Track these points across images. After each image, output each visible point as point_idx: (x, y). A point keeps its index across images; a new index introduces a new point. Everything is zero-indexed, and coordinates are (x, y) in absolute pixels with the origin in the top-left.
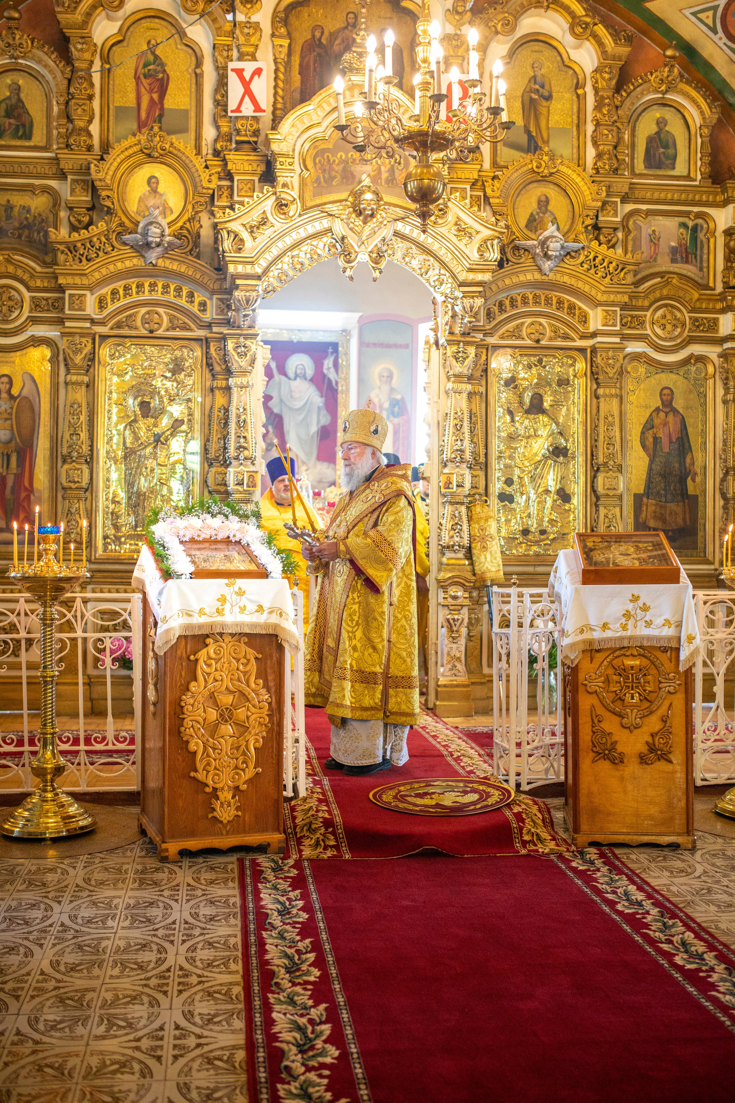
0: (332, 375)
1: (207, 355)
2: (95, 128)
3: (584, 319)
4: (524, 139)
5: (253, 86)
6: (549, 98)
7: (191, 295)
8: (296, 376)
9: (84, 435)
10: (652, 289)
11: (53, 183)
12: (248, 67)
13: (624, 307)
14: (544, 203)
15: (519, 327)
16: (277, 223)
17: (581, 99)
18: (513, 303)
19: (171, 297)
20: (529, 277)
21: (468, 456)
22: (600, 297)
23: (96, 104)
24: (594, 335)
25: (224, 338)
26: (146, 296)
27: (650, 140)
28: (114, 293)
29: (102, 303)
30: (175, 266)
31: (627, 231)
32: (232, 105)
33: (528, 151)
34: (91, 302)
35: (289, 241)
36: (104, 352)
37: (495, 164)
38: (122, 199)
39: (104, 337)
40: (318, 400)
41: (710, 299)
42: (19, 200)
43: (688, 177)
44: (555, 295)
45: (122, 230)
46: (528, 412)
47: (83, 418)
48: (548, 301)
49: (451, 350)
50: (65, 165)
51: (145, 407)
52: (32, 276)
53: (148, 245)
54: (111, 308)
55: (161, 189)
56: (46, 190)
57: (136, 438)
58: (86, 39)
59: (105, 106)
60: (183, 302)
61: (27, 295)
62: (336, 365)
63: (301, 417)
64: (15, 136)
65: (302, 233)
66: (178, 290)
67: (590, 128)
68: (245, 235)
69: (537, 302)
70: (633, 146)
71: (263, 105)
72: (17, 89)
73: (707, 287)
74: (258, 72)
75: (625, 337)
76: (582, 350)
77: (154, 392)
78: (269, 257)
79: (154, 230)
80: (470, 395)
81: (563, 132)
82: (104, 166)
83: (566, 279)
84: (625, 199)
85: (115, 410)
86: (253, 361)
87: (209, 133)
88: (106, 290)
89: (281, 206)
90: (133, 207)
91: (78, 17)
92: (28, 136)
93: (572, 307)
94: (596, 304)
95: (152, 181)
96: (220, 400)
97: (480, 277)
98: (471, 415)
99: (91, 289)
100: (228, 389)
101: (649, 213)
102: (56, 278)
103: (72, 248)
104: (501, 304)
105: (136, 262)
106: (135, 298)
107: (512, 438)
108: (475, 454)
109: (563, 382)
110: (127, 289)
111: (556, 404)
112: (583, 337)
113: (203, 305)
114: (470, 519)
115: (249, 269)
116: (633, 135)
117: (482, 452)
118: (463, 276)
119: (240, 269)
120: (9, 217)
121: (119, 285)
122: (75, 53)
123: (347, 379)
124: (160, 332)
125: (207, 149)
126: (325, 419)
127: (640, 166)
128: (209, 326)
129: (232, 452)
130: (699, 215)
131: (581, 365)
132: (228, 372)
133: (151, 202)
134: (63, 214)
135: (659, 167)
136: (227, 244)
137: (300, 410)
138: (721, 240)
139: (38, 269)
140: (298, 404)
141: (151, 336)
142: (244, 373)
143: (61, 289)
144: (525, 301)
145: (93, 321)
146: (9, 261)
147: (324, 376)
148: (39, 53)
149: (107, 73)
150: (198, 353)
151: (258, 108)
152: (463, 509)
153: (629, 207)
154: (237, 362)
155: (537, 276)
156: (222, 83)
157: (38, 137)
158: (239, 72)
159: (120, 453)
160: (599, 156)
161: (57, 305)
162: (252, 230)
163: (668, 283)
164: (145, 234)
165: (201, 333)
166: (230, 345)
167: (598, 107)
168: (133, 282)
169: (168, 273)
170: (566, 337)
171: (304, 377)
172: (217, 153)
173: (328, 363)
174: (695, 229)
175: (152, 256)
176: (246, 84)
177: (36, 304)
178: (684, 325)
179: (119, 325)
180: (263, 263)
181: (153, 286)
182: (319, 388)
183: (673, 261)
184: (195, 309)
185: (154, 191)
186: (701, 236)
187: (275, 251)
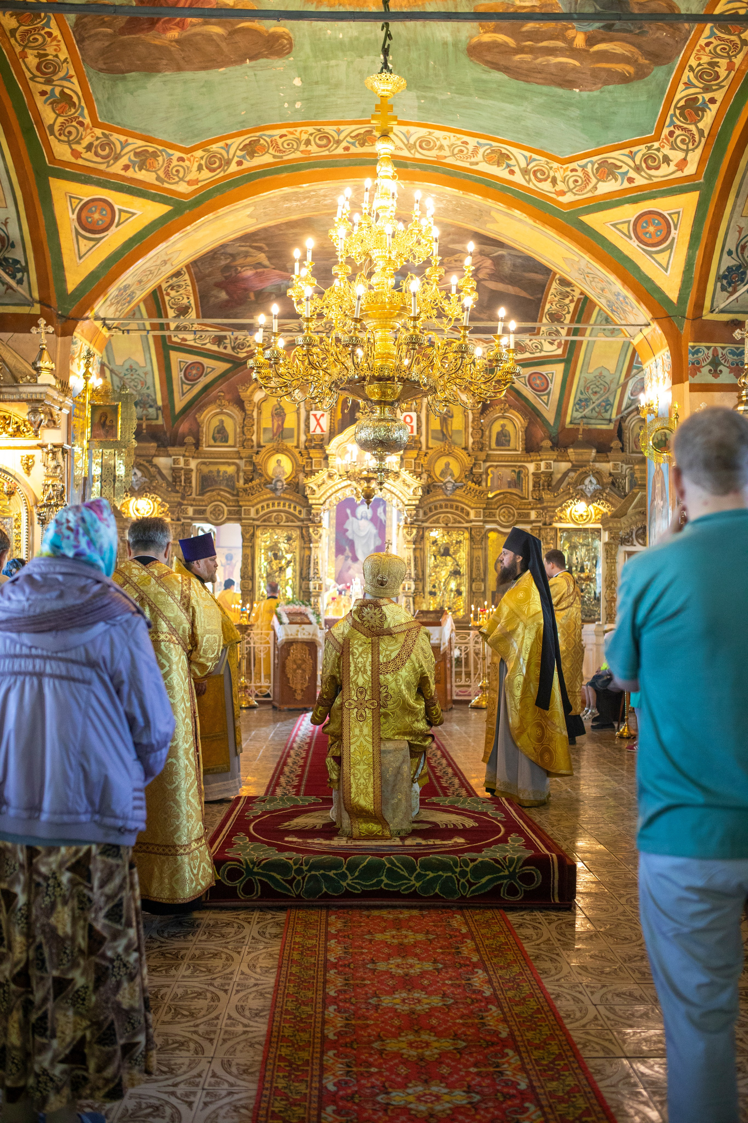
0: (382, 517)
1: (302, 533)
2: (254, 438)
3: (468, 514)
4: (441, 436)
5: (321, 422)
6: (452, 417)
7: (295, 508)
8: (362, 518)
9: (250, 568)
10: (499, 500)
11: (237, 461)
12: (319, 413)
13: (484, 509)
14: (447, 465)
15: (438, 519)
16: (330, 482)
17: (466, 417)
18: (436, 508)
19: (287, 508)
20: (441, 497)
21: (413, 575)
22: (473, 505)
23: (255, 427)
24: (471, 521)
25: (308, 527)
26: (276, 508)
27: (498, 434)
28: (263, 507)
29: (257, 512)
30: (288, 497)
31: (488, 475)
32: (312, 429)
33: (442, 441)
34: (253, 511)
35: (334, 490)
36: (258, 533)
37: (428, 447)
38: (266, 469)
39: (258, 526)
40: (374, 531)
41: (525, 504)
42: (223, 468)
43: (515, 450)
44: (455, 504)
45: (267, 483)
46: (442, 555)
47: (250, 561)
48: (452, 507)
49: (405, 531)
50: (243, 455)
51: (276, 556)
52: (228, 501)
53: (276, 489)
54: (261, 513)
55: (282, 464)
56: (234, 464)
57: (272, 568)
58: (250, 401)
59: (259, 428)
60: (292, 510)
61: (226, 508)
62: (385, 511)
63: (364, 541)
64: (221, 441)
65: (340, 486)
66: (290, 506)
67: (470, 430)
68: (315, 488)
69: (446, 507)
70: (490, 437)
71: (325, 429)
72: (222, 422)
73: (524, 498)
74: (323, 415)
75: (485, 522)
76: (466, 528)
77: (279, 549)
78: (325, 496)
79: (279, 484)
80: (415, 549)
81: (459, 432)
82: (259, 456)
83: (458, 498)
84: (485, 461)
85: (263, 556)
86: (320, 537)
87: (303, 438)
88: (259, 506)
89: (330, 476)
90: (270, 472)
91: (248, 393)
92: (227, 441)
93: (463, 509)
94: (472, 508)
95: (278, 462)
96: (307, 553)
97: (414, 502)
98: (415, 558)
99: (253, 506)
100: (310, 548)
101: (497, 466)
102: (238, 501)
103: (245, 490)
104: (430, 509)
105: (272, 495)
106: (271, 509)
107: (436, 567)
108: (417, 575)
109: (459, 542)
110: (268, 505)
111: (455, 553)
112: (467, 522)
113: (300, 512)
114: (414, 603)
115: (317, 502)
116: (490, 432)
117: (420, 573)
118: (406, 503)
119: (314, 502)
120: (218, 476)
121: (264, 504)
122: (247, 408)
123: (391, 520)
124: (282, 524)
125: (302, 446)
126: (379, 542)
127: (493, 445)
128: (302, 520)
129: (312, 575)
130: (520, 467)
131: (467, 535)
132: (310, 541)
133: (278, 470)
134: (241, 474)
135: (502, 445)
136: (308, 492)
137: (364, 537)
138: (531, 477)
139: (231, 497)
140: (363, 534)
141: (278, 525)
142: (317, 542)
143: (241, 506)
144: (441, 507)
145: (254, 520)
146: (219, 494)
147: (377, 517)
148: (231, 408)
149: (260, 414)
150: (298, 532)
151: (322, 431)
152: (411, 599)
153: (488, 464)
154: (314, 537)
155: (445, 497)
156: (308, 418)
157: (231, 442)
158: (315, 415)
159: (265, 575)
160: (473, 443)
161: (239, 512)
162: (319, 486)
163: (505, 497)
164: (275, 485)
165: (299, 524)
166: (311, 530)
167: (473, 422)
168: (270, 503)
169: (284, 499)
170: (460, 522)
171: (366, 518)
172: (306, 448)
173: (380, 510)
174: (519, 473)
175: (279, 493)
176: (318, 420)
177: (230, 512)
178: (514, 515)
179: (264, 521)
180: (323, 499)
181: (279, 504)
182: (375, 524)
183: (509, 487)
184: (297, 513)
185: (279, 465)
186: (522, 475)
187: (328, 494)
